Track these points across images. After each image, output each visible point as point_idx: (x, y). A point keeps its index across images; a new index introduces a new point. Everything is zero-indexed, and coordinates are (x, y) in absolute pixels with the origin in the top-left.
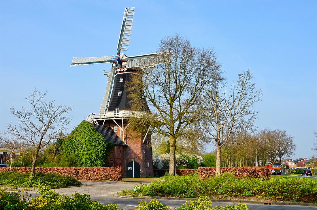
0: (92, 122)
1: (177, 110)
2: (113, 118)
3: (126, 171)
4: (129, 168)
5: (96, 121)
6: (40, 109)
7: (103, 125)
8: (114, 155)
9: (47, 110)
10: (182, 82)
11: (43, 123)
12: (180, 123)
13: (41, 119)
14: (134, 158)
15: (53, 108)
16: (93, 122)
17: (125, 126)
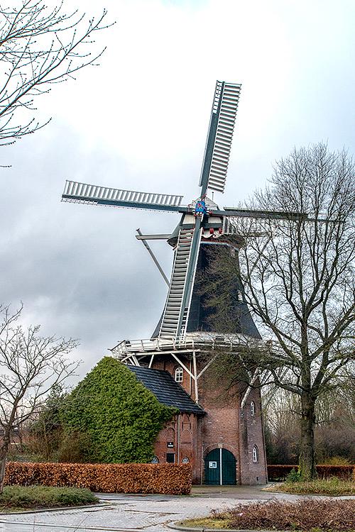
0: (124, 359)
1: (318, 330)
2: (173, 350)
3: (205, 470)
4: (211, 464)
5: (134, 358)
6: (10, 345)
7: (149, 367)
8: (176, 435)
9: (24, 346)
10: (329, 268)
11: (17, 374)
12: (326, 362)
13: (12, 365)
14: (222, 441)
15: (38, 342)
16: (128, 360)
17: (199, 369)
